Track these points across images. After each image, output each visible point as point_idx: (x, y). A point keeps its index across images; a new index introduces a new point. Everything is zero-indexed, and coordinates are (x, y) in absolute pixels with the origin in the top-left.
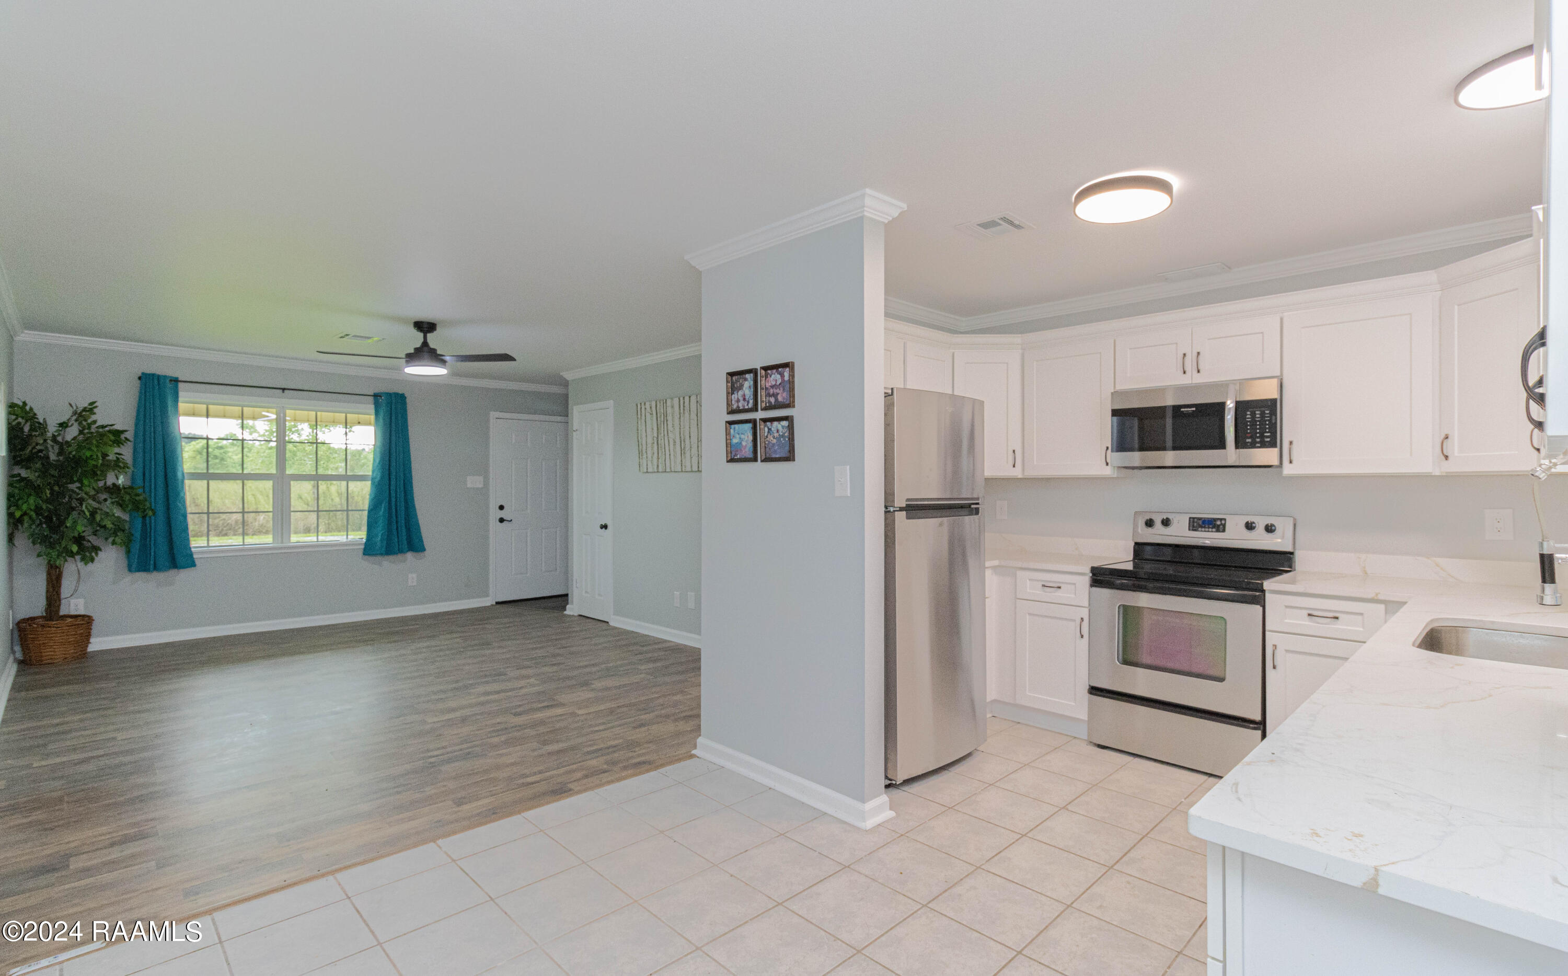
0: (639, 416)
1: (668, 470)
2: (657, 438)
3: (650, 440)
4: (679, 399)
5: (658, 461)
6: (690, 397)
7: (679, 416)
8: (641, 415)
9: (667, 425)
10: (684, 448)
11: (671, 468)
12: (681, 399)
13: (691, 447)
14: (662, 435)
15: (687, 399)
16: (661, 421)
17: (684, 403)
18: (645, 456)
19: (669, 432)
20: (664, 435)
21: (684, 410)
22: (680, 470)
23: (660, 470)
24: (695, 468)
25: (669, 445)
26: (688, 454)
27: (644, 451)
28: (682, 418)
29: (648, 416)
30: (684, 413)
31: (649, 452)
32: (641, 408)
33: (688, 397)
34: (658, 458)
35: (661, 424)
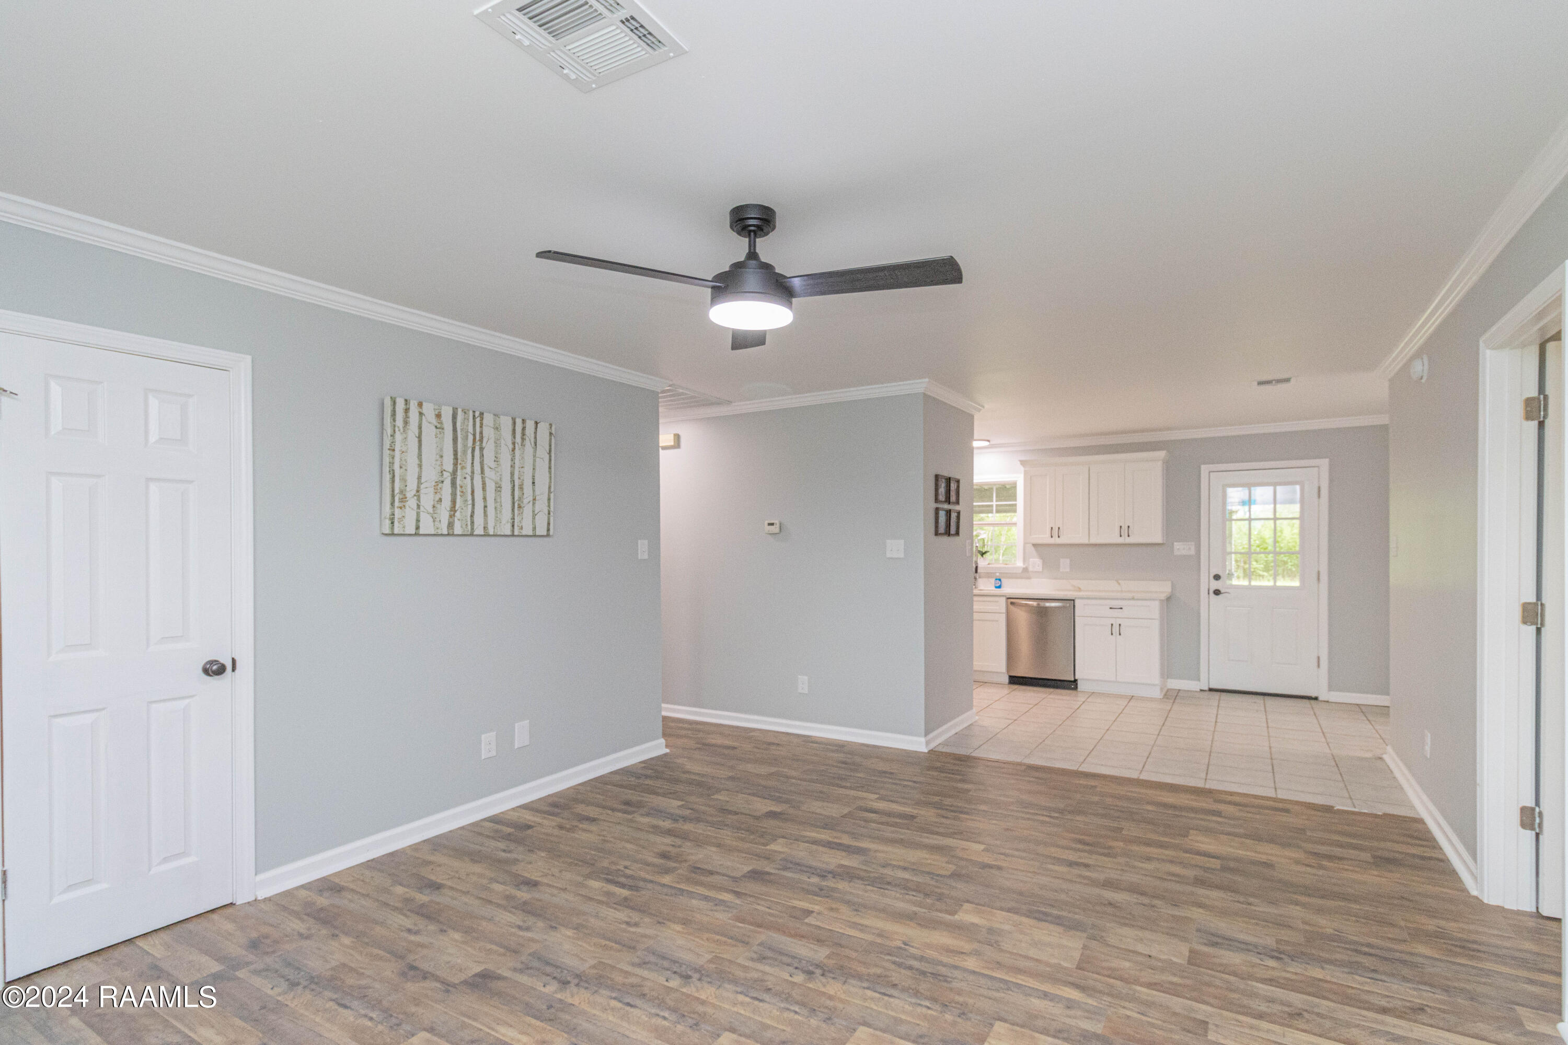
0: (399, 422)
1: (479, 530)
2: (454, 472)
3: (430, 475)
4: (514, 423)
5: (452, 516)
6: (536, 423)
7: (511, 446)
8: (406, 423)
9: (482, 456)
10: (520, 499)
11: (485, 528)
12: (519, 422)
13: (534, 499)
14: (469, 470)
15: (530, 425)
16: (465, 446)
17: (524, 429)
18: (412, 503)
19: (486, 469)
20: (473, 472)
21: (523, 439)
22: (509, 533)
23: (458, 530)
24: (541, 531)
25: (484, 489)
26: (528, 510)
27: (410, 493)
28: (517, 452)
29: (429, 431)
30: (523, 445)
31: (427, 500)
32: (407, 410)
33: (533, 422)
34: (453, 509)
35: (465, 452)
